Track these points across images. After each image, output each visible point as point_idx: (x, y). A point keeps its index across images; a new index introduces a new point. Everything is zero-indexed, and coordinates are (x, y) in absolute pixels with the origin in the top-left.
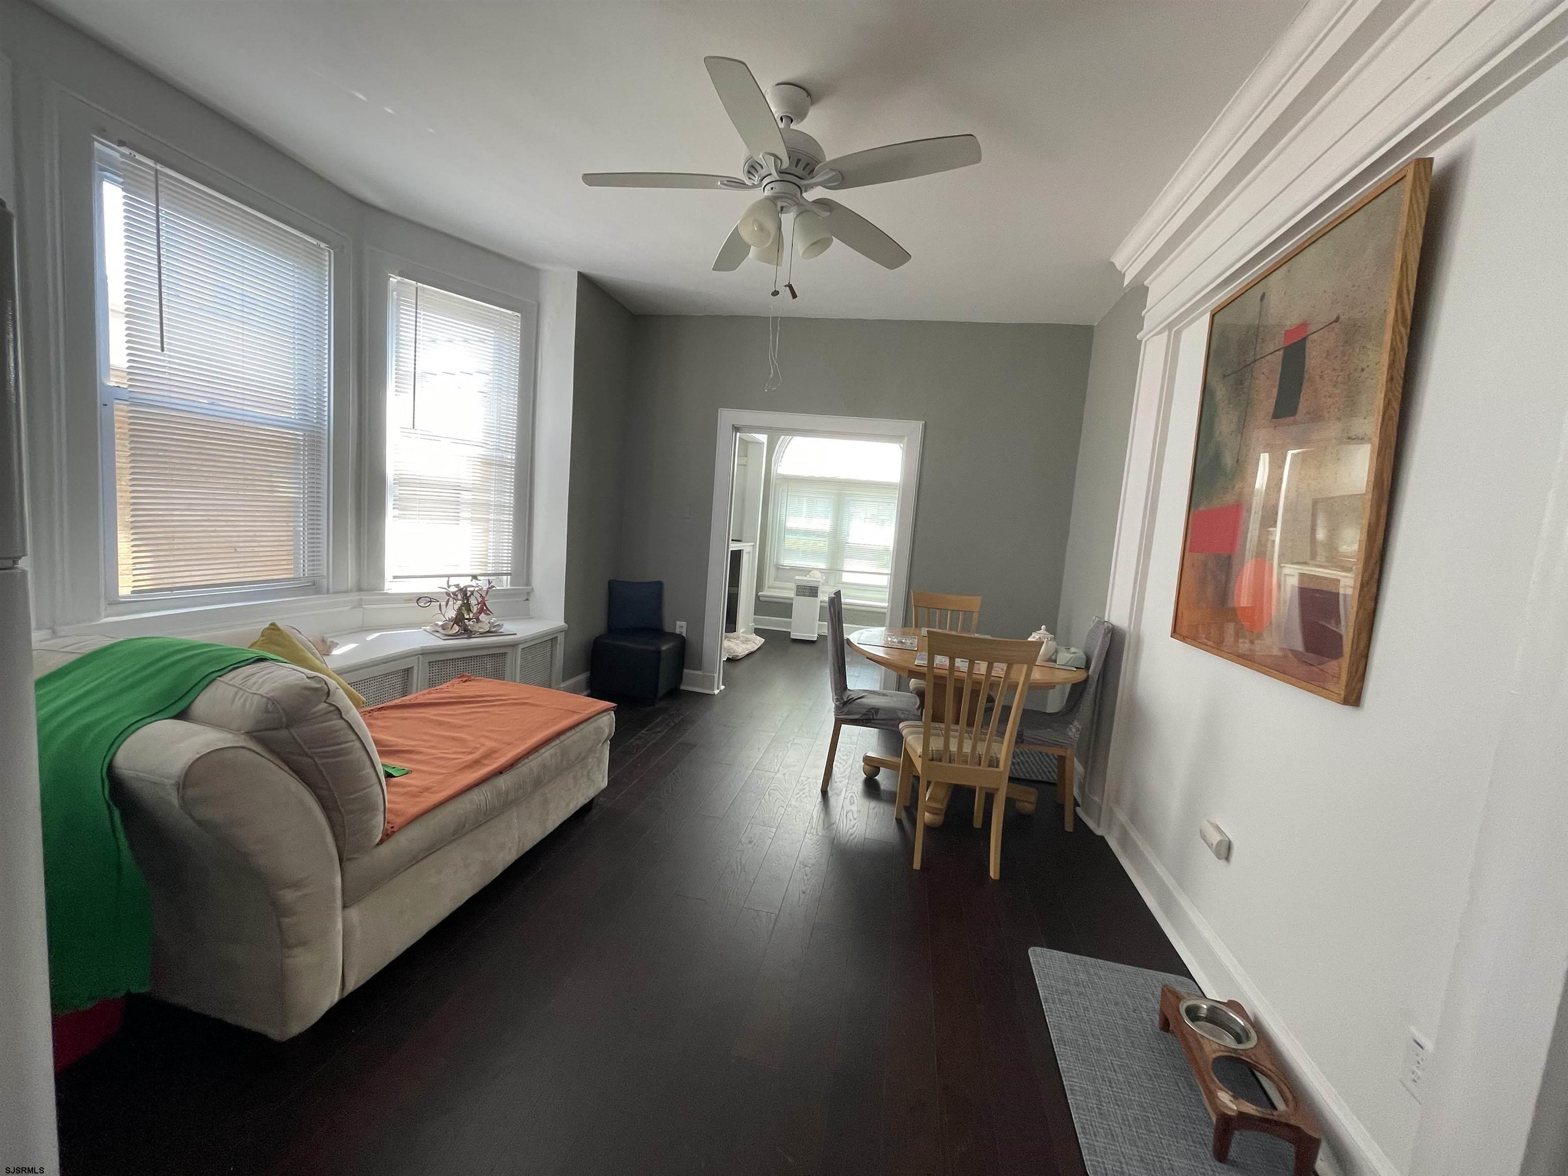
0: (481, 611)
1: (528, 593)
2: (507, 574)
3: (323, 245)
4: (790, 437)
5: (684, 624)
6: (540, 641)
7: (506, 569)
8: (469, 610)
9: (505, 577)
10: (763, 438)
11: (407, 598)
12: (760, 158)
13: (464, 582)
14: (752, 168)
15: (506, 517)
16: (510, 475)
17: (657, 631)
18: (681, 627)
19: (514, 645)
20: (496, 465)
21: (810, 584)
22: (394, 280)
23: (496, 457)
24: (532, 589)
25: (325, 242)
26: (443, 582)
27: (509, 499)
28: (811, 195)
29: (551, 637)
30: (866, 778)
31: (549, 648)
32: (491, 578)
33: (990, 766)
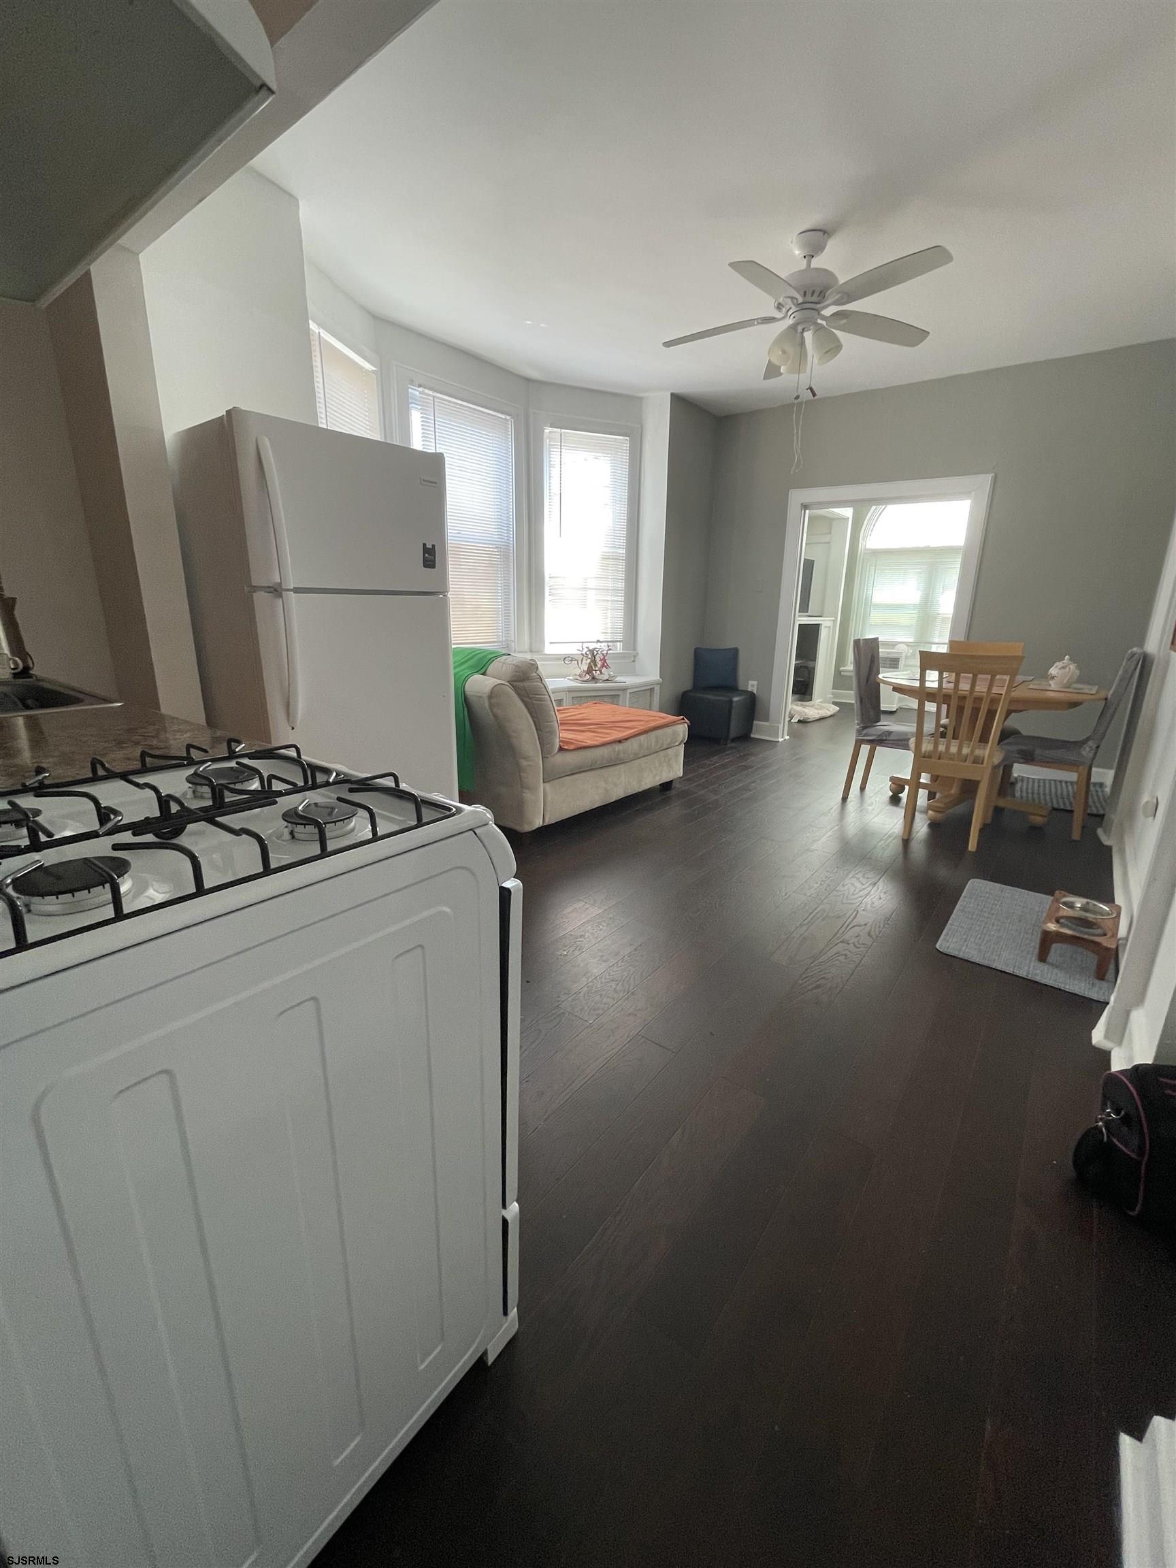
0: (603, 666)
1: (635, 656)
2: (620, 641)
3: (508, 418)
4: (884, 506)
5: (755, 683)
6: (643, 689)
7: (620, 637)
8: (596, 666)
9: (618, 644)
10: (848, 512)
11: (557, 658)
12: (781, 300)
13: (592, 646)
14: (779, 307)
15: (620, 599)
16: (622, 565)
17: (733, 688)
18: (752, 686)
19: (624, 690)
20: (613, 559)
21: (891, 656)
22: (547, 430)
23: (613, 553)
24: (637, 654)
25: (509, 415)
26: (579, 646)
27: (621, 585)
28: (828, 312)
29: (649, 687)
30: (892, 796)
31: (649, 694)
32: (610, 644)
33: (974, 763)
